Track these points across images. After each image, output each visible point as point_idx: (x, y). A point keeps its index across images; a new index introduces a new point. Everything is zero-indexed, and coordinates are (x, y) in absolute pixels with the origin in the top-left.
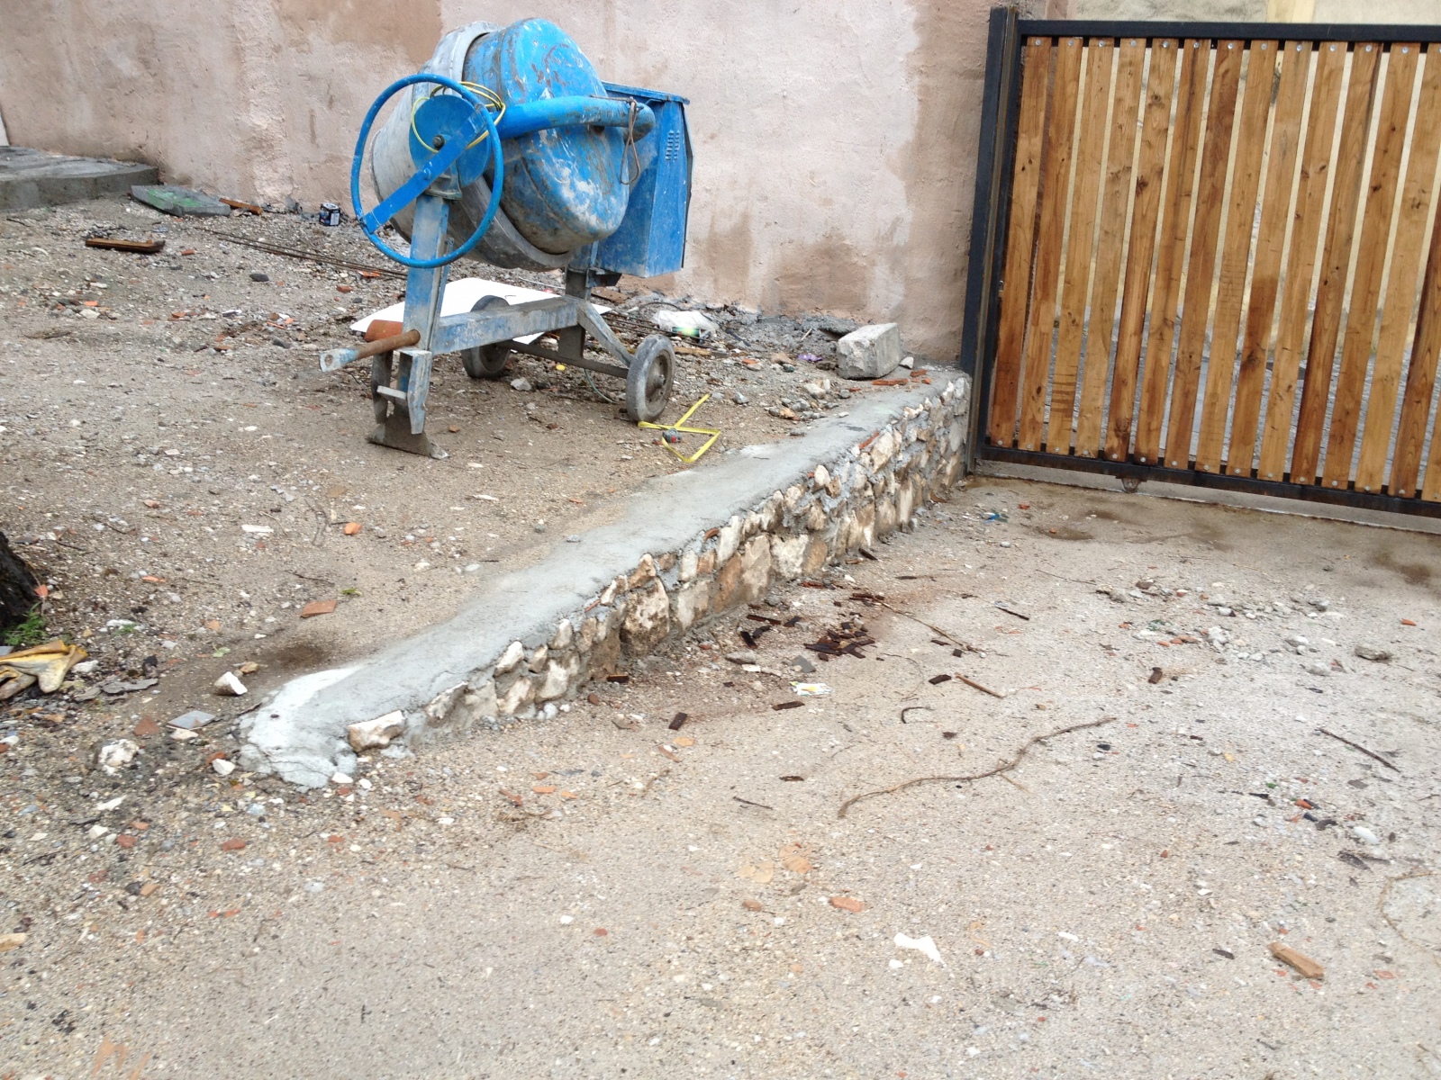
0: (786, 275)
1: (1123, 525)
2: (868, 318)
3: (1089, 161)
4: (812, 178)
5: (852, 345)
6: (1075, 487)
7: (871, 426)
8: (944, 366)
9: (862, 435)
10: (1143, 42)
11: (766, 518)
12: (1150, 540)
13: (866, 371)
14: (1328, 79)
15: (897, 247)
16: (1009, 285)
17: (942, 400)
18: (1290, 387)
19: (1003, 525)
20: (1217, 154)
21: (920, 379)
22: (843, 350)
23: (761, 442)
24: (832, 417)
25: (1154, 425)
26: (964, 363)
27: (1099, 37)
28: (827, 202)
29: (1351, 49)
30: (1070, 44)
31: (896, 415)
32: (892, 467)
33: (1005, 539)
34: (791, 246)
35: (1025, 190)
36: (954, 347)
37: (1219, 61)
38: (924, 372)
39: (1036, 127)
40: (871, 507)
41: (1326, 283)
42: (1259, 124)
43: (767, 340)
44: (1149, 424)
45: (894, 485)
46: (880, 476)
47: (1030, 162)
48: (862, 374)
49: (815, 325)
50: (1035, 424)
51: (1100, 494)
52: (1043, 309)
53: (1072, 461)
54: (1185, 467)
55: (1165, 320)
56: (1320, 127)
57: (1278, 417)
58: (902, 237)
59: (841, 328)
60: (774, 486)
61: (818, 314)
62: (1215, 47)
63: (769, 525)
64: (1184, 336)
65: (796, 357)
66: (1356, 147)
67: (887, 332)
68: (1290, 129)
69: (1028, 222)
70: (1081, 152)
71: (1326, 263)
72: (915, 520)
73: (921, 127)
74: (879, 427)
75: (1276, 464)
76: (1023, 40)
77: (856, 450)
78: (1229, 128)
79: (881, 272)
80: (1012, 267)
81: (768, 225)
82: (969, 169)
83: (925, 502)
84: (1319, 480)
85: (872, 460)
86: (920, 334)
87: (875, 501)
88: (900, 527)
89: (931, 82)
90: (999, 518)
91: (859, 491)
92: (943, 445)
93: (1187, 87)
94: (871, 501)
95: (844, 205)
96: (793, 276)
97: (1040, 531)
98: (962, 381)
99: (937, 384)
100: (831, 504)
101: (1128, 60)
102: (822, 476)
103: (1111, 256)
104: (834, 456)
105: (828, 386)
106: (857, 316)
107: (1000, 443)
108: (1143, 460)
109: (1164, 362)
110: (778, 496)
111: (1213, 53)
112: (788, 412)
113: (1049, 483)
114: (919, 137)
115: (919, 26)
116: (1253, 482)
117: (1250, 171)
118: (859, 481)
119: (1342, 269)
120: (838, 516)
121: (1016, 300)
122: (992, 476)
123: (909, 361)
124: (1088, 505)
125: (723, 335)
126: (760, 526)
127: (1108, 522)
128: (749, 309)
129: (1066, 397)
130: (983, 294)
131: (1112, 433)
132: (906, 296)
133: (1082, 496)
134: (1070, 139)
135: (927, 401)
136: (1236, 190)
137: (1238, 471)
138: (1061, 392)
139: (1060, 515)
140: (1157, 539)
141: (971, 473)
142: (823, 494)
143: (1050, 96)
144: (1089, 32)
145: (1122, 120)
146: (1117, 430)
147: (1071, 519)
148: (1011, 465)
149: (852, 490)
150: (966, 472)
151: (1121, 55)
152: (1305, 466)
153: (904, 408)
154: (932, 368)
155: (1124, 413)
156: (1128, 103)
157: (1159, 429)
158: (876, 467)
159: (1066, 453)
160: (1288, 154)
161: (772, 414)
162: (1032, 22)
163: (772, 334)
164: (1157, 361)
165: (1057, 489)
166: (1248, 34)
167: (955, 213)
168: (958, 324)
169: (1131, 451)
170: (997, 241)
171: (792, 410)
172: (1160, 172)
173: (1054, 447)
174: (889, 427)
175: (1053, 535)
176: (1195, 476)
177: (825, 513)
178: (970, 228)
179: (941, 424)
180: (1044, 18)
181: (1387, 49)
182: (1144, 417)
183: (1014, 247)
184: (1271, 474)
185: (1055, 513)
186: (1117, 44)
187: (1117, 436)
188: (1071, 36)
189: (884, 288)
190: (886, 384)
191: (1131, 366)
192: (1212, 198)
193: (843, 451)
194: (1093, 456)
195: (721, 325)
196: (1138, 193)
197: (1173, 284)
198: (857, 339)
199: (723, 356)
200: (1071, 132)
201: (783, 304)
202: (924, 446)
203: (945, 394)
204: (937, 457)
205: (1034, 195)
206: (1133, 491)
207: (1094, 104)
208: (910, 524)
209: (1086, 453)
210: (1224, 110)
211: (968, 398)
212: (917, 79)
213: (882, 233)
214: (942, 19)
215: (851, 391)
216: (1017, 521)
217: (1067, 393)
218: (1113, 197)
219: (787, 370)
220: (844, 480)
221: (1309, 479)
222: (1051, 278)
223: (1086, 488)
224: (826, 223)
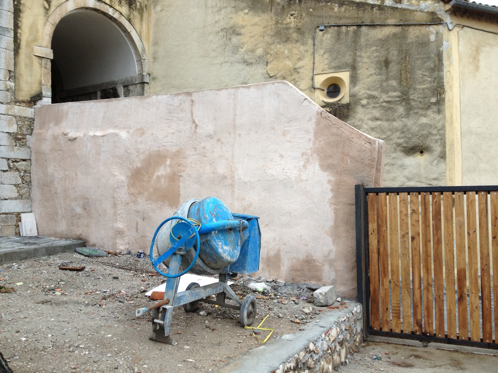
0: (293, 269)
1: (425, 360)
2: (323, 284)
3: (394, 231)
4: (301, 238)
5: (318, 294)
6: (405, 345)
7: (328, 326)
8: (352, 300)
9: (325, 329)
10: (407, 193)
11: (292, 365)
12: (435, 367)
13: (324, 303)
14: (471, 203)
15: (331, 260)
16: (372, 272)
17: (353, 314)
18: (477, 307)
19: (380, 362)
20: (437, 228)
21: (344, 306)
22: (315, 296)
23: (289, 333)
24: (313, 322)
25: (430, 321)
26: (359, 299)
27: (392, 192)
28: (306, 245)
29: (477, 193)
30: (382, 195)
31: (337, 321)
32: (337, 340)
33: (381, 367)
34: (295, 260)
35: (373, 241)
36: (355, 293)
37: (433, 199)
38: (345, 303)
39: (374, 220)
40: (331, 357)
41: (483, 270)
42: (450, 217)
43: (288, 292)
44: (428, 321)
45: (338, 348)
46: (333, 345)
47: (374, 231)
48: (323, 305)
49: (305, 286)
50: (387, 322)
51: (414, 348)
52: (385, 280)
53: (402, 335)
54: (444, 337)
55: (428, 284)
56: (471, 218)
57: (474, 318)
58: (332, 256)
59: (314, 287)
60: (295, 352)
61: (306, 282)
62: (431, 194)
63: (294, 367)
64: (436, 289)
65: (299, 298)
66: (485, 224)
67: (330, 289)
68: (461, 219)
69: (375, 251)
70: (391, 228)
71: (482, 263)
72: (347, 361)
73: (336, 221)
74: (331, 326)
75: (477, 335)
76: (367, 194)
77: (323, 336)
78: (440, 219)
79: (326, 268)
80: (372, 266)
81: (286, 253)
82: (353, 234)
83: (350, 353)
84: (494, 341)
85: (329, 339)
86: (342, 289)
87: (332, 354)
88: (342, 364)
89: (338, 207)
90: (379, 359)
91: (326, 351)
92: (355, 331)
93: (424, 207)
94: (330, 355)
95: (312, 246)
96: (296, 269)
97: (394, 364)
98: (359, 306)
99: (350, 308)
100: (316, 357)
101: (402, 199)
102: (312, 347)
103: (406, 262)
104: (316, 338)
105: (311, 310)
106: (319, 283)
107: (375, 329)
108: (428, 334)
109: (430, 299)
110: (296, 356)
111: (431, 196)
112: (298, 321)
113: (395, 344)
114: (335, 224)
115: (332, 190)
116: (469, 342)
117: (450, 233)
118: (326, 347)
119: (488, 265)
120: (319, 362)
121: (375, 277)
122: (374, 341)
123: (339, 299)
124: (411, 353)
125: (273, 291)
126: (290, 368)
127: (419, 359)
128: (281, 281)
129: (397, 312)
130: (363, 275)
131: (416, 325)
132: (336, 276)
133: (408, 349)
134: (386, 224)
135: (347, 315)
136: (446, 240)
137: (463, 338)
138: (395, 310)
139: (401, 356)
140: (438, 366)
141: (366, 340)
142: (313, 353)
143: (378, 210)
144: (388, 191)
145: (403, 217)
146: (417, 323)
147: (405, 358)
148: (380, 337)
149: (323, 351)
150: (364, 340)
151: (400, 198)
152: (488, 336)
153: (339, 318)
154: (348, 302)
155: (419, 317)
156: (404, 212)
157: (432, 323)
158: (331, 341)
159: (400, 332)
160: (462, 227)
161: (292, 321)
162: (369, 188)
163: (290, 290)
164: (428, 298)
165: (398, 346)
166: (442, 190)
167: (350, 248)
168: (355, 285)
169: (423, 331)
170: (365, 257)
171: (299, 320)
172: (419, 234)
173: (395, 330)
174: (334, 326)
175: (399, 365)
176: (448, 340)
177: (314, 361)
178: (356, 253)
179: (353, 323)
180: (373, 187)
181: (489, 193)
182: (426, 318)
183: (372, 259)
184: (475, 339)
185: (399, 356)
186: (398, 194)
187: (418, 326)
188: (382, 192)
189: (328, 273)
190: (332, 308)
191: (419, 300)
192: (438, 242)
193: (319, 336)
194: (410, 333)
195: (272, 287)
196: (412, 241)
197: (429, 271)
198: (320, 292)
199: (273, 299)
200: (386, 222)
201: (293, 279)
202: (348, 332)
203: (353, 312)
204: (353, 335)
205: (376, 242)
206: (426, 346)
207: (393, 213)
208: (346, 362)
209: (407, 332)
210: (437, 214)
211: (362, 312)
212: (333, 206)
213: (326, 255)
214: (339, 188)
215: (320, 311)
216: (385, 360)
217: (397, 310)
218: (404, 242)
219: (296, 304)
220: (320, 347)
221: (490, 340)
222: (386, 270)
223: (409, 346)
224: (306, 252)
